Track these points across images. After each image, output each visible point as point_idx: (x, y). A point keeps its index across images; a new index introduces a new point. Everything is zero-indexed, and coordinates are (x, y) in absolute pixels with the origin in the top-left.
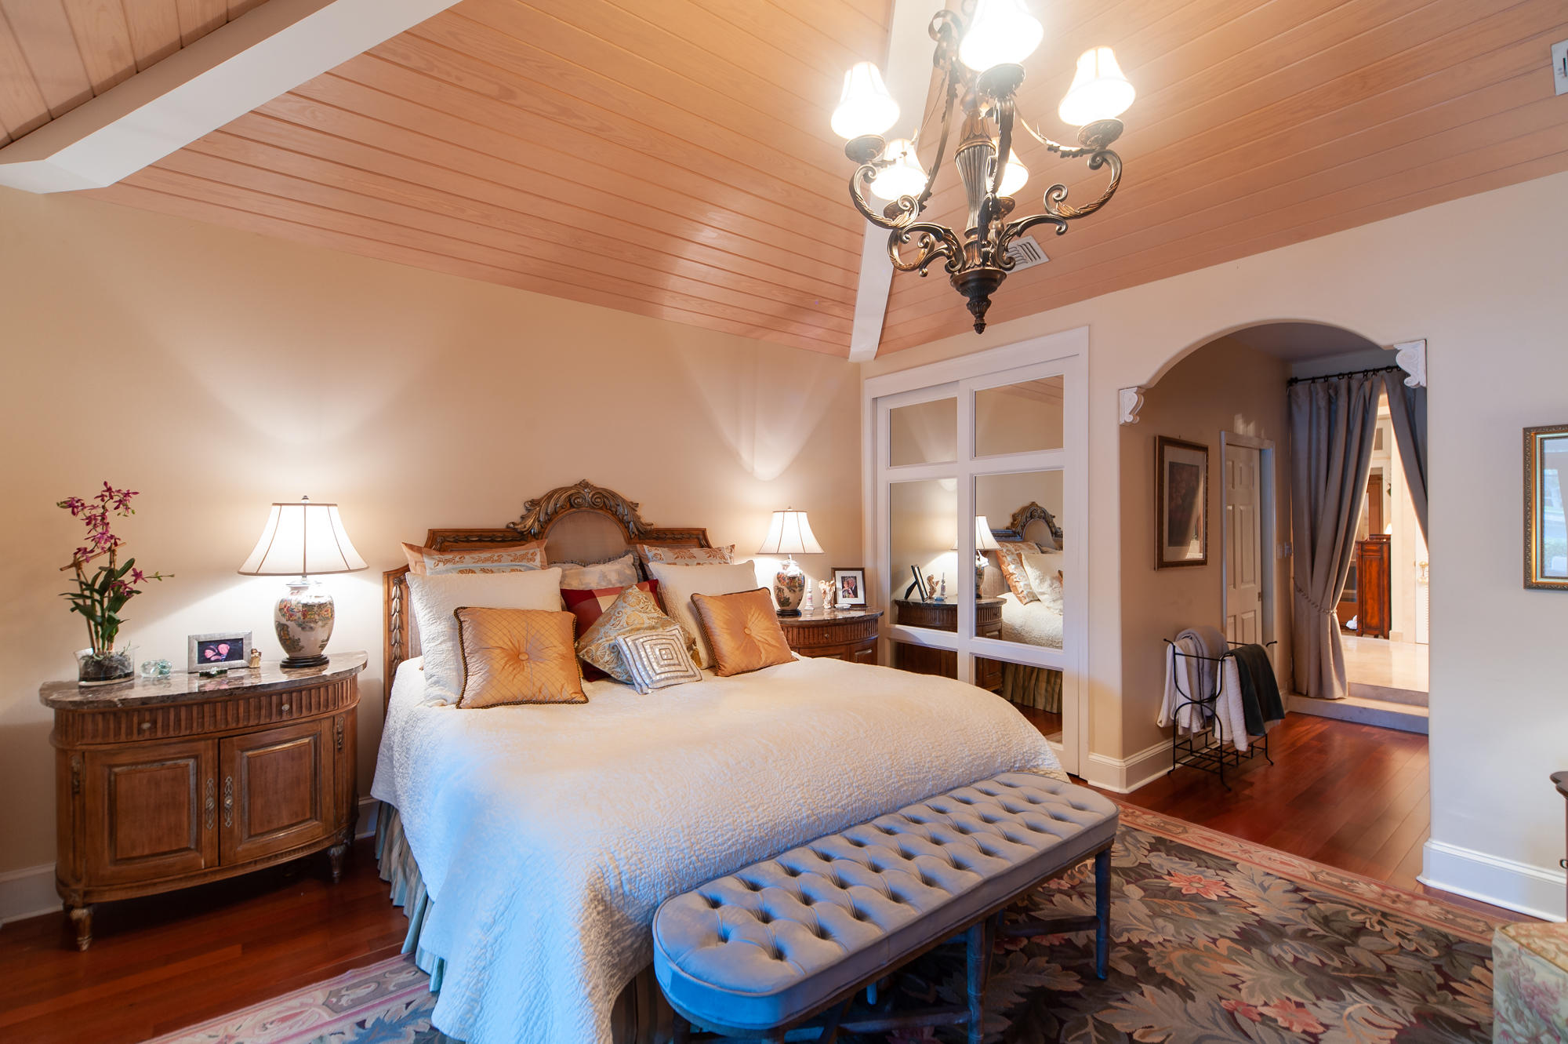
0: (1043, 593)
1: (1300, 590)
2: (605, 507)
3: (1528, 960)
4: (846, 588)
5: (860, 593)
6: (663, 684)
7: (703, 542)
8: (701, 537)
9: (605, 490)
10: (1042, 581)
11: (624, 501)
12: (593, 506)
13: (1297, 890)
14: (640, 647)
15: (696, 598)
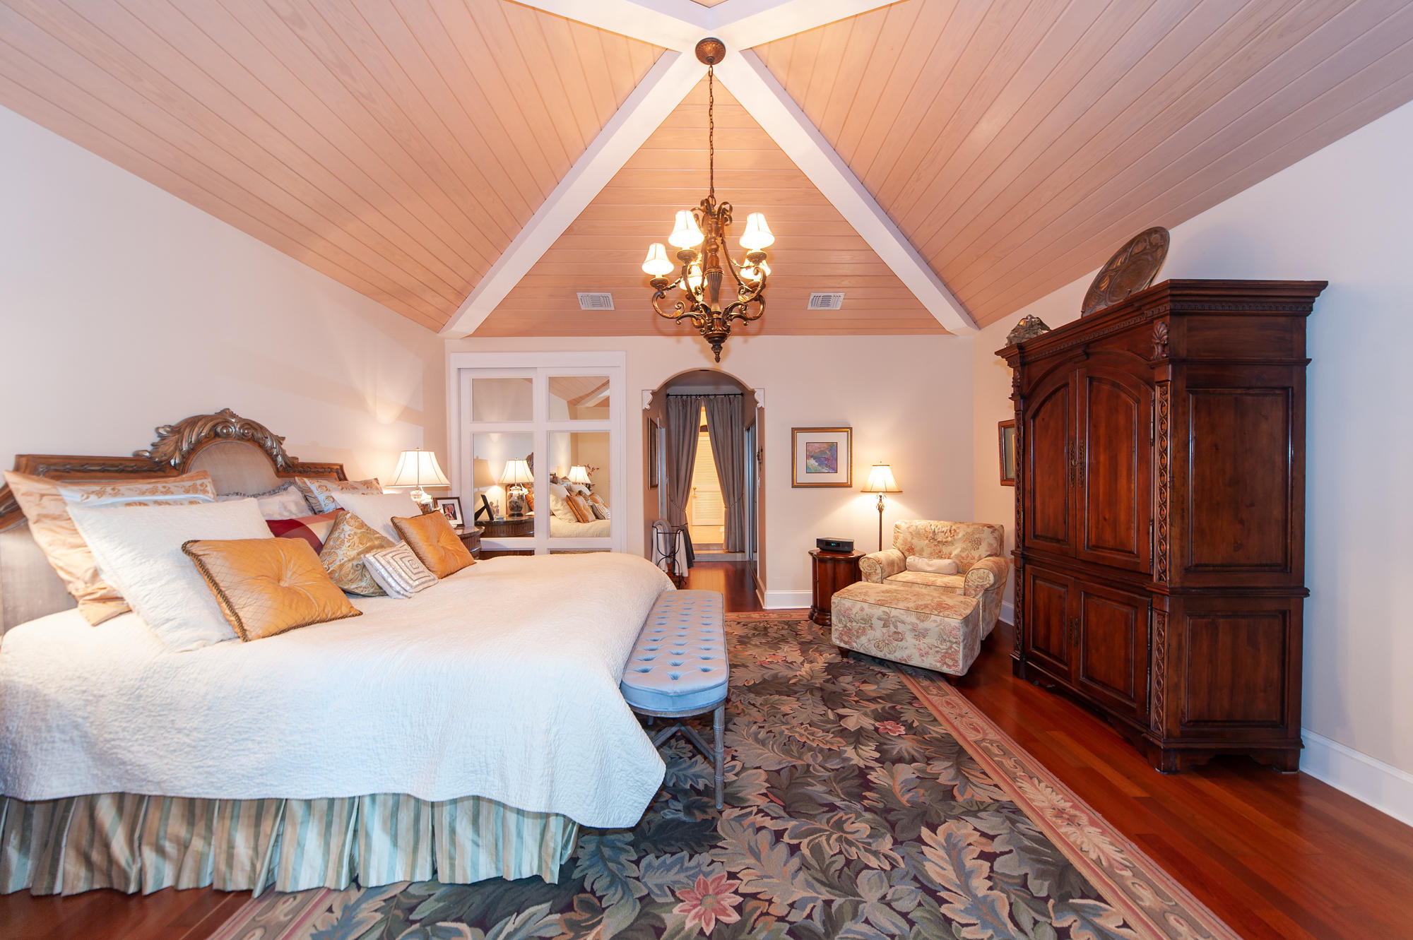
0: (558, 510)
1: (672, 501)
2: (253, 440)
3: (843, 602)
4: (447, 513)
5: (458, 515)
6: (421, 587)
7: (342, 476)
8: (340, 471)
9: (254, 422)
10: (557, 502)
11: (271, 435)
12: (242, 437)
13: (739, 623)
14: (391, 561)
15: (396, 521)
